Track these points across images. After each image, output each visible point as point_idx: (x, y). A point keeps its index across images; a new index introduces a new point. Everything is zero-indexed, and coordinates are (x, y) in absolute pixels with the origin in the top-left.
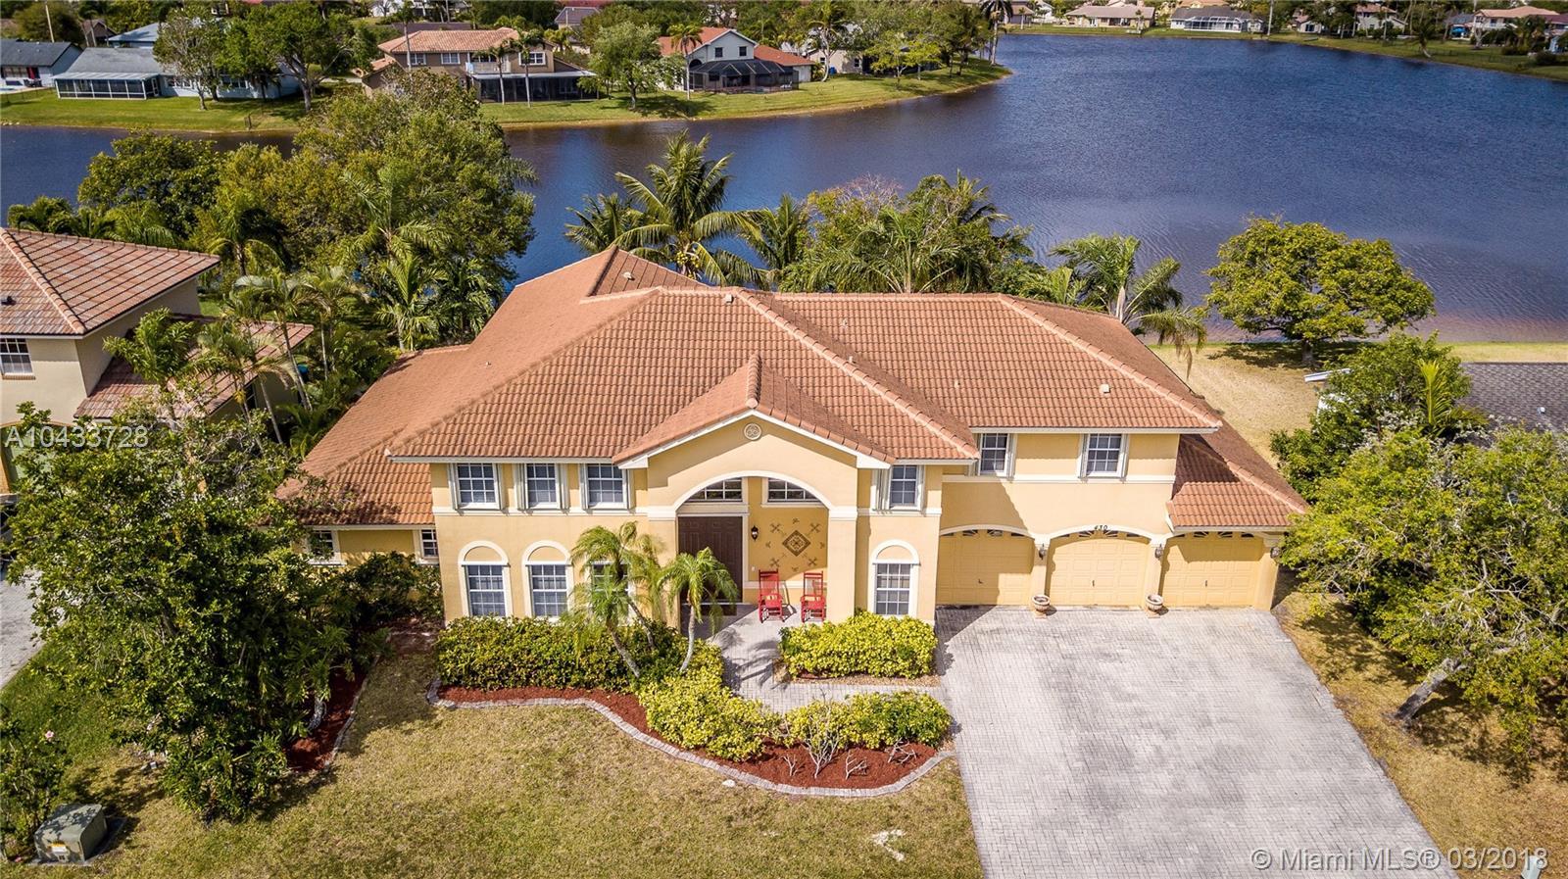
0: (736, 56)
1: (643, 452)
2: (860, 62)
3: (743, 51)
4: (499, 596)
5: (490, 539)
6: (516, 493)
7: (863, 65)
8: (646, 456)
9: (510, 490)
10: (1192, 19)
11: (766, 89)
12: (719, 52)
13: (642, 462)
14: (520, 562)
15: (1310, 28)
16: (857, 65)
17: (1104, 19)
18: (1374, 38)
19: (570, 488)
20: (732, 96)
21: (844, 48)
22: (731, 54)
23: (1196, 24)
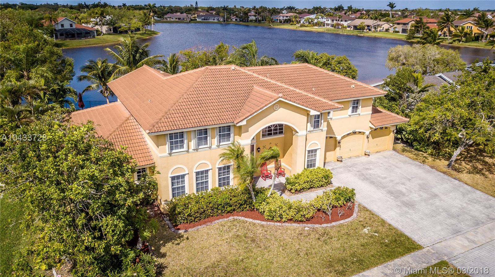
0: (69, 27)
1: (245, 118)
2: (112, 30)
3: (71, 25)
4: (183, 187)
5: (181, 164)
6: (193, 144)
7: (113, 30)
8: (246, 120)
9: (190, 143)
10: (203, 18)
11: (82, 38)
12: (62, 26)
13: (244, 123)
14: (193, 171)
15: (236, 20)
16: (111, 31)
17: (176, 19)
18: (255, 22)
19: (212, 138)
20: (72, 41)
21: (106, 25)
22: (67, 26)
23: (204, 19)
